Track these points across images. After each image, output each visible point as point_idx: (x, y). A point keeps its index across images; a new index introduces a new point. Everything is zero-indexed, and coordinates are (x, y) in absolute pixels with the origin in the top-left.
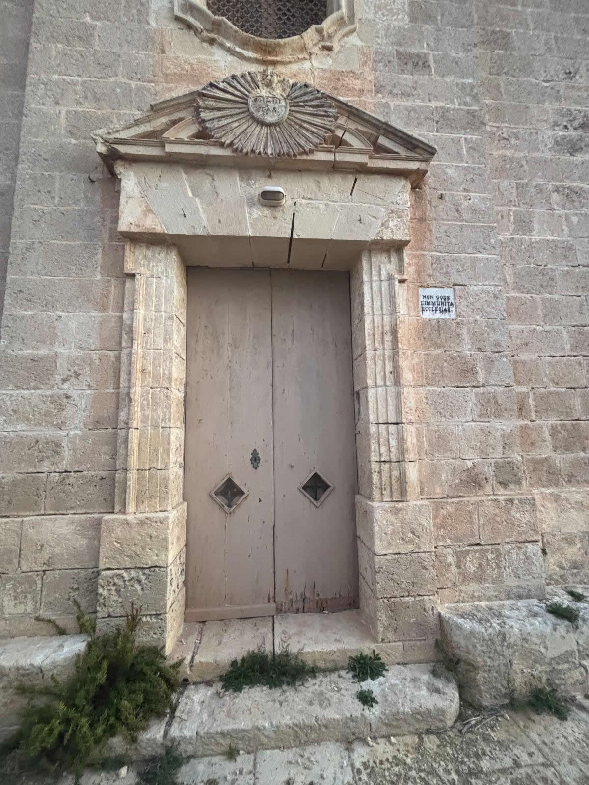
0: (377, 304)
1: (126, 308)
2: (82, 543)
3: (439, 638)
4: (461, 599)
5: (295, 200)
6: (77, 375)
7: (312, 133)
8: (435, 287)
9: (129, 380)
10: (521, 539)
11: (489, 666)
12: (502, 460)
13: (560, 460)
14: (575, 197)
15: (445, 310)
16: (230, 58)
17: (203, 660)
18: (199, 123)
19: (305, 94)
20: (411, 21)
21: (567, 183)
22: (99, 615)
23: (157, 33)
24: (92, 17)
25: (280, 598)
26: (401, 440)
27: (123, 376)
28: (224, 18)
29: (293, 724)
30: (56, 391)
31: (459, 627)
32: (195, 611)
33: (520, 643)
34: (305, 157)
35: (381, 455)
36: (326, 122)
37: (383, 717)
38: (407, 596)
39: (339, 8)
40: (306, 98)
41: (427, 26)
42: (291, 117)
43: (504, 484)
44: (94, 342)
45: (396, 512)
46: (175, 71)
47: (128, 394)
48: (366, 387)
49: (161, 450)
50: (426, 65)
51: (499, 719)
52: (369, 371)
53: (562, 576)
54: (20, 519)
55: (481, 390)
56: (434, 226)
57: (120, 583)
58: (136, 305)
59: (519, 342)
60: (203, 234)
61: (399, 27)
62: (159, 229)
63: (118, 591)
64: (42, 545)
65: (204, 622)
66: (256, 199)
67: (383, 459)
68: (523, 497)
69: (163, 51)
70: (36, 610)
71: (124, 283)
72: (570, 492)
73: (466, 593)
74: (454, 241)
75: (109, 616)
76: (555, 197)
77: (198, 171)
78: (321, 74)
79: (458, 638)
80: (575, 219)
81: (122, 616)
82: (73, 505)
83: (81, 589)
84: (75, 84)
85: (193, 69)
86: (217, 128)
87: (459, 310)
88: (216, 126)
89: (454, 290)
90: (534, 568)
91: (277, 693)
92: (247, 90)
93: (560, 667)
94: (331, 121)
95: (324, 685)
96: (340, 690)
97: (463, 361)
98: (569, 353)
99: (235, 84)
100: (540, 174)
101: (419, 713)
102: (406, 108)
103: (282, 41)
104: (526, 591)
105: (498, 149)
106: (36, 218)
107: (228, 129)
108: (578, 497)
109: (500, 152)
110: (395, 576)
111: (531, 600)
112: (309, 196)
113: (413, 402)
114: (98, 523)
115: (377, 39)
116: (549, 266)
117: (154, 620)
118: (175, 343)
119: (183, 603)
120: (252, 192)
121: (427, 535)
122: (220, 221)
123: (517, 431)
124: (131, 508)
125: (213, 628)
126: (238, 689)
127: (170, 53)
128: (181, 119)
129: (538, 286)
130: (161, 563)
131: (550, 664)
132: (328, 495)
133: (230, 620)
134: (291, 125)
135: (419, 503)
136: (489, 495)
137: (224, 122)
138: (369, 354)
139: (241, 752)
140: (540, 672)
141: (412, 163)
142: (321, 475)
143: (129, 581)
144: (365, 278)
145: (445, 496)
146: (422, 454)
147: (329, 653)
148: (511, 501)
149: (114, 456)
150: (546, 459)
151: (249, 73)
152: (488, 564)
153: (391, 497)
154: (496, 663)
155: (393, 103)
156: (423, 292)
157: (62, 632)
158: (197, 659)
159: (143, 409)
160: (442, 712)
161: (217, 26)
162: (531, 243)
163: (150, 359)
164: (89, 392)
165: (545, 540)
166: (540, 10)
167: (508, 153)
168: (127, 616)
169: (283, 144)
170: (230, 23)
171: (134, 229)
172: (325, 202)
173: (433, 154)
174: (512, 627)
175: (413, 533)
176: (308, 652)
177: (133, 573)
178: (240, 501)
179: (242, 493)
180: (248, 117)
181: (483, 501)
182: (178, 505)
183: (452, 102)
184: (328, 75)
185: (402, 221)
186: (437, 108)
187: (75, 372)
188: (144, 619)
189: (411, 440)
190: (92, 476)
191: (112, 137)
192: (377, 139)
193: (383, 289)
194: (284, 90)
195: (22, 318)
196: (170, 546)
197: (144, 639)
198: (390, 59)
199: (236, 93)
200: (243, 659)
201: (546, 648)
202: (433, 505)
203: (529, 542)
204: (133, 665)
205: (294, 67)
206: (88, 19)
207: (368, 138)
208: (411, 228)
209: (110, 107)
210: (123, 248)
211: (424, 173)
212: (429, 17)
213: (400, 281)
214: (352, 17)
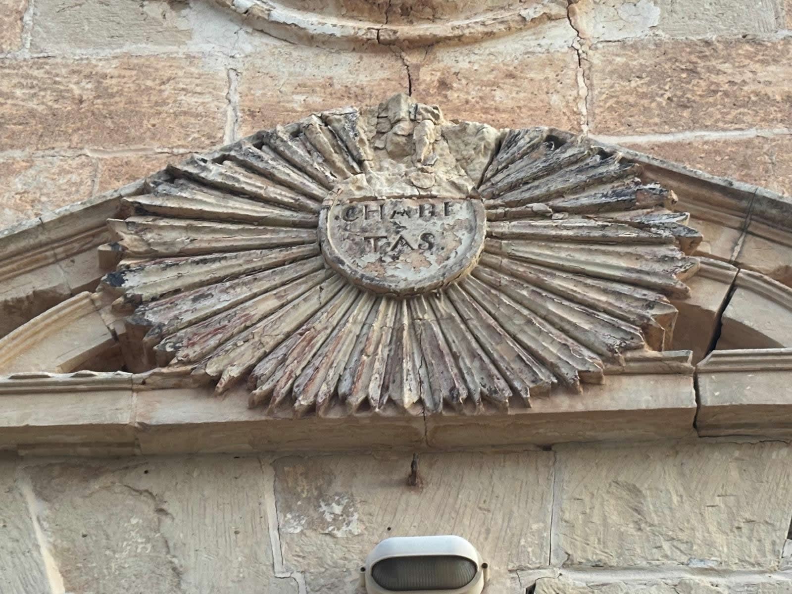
5: (528, 579)
7: (590, 308)
16: (248, 44)
18: (117, 311)
19: (550, 170)
34: (563, 404)
36: (647, 264)
40: (556, 183)
42: (493, 259)
46: (32, 104)
77: (95, 486)
78: (620, 60)
85: (102, 93)
86: (190, 324)
88: (188, 317)
92: (312, 177)
94: (664, 259)
99: (267, 157)
107: (236, 323)
112: (594, 553)
120: (334, 554)
127: (16, 47)
128: (41, 300)
134: (498, 287)
137: (219, 300)
151: (325, 121)
169: (466, 362)
172: (673, 577)
180: (321, 274)
184: (645, 59)
194: (463, 162)
205: (510, 49)
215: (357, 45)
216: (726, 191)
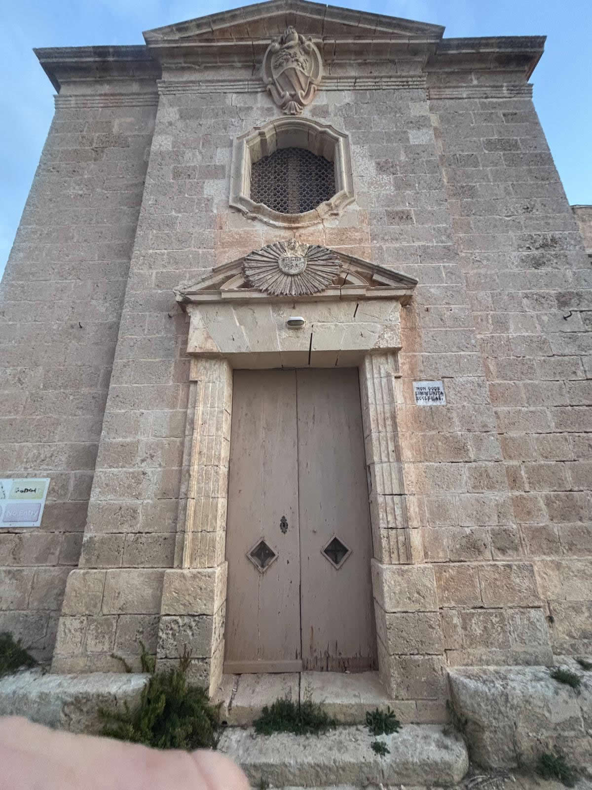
0: (379, 396)
1: (189, 406)
2: (148, 592)
3: (450, 699)
4: (470, 662)
5: (312, 324)
6: (152, 457)
7: (324, 278)
8: (427, 380)
9: (190, 461)
10: (523, 604)
11: (495, 727)
12: (497, 528)
13: (557, 528)
14: (543, 300)
15: (437, 399)
16: (266, 228)
17: (239, 704)
18: (245, 278)
19: (318, 252)
20: (396, 190)
21: (535, 290)
22: (159, 656)
23: (217, 217)
24: (176, 211)
25: (306, 654)
26: (405, 509)
27: (185, 457)
28: (262, 204)
29: (315, 764)
30: (136, 469)
31: (465, 686)
32: (232, 663)
33: (522, 705)
34: (318, 294)
35: (388, 522)
36: (335, 271)
37: (394, 766)
38: (417, 654)
39: (342, 188)
40: (319, 255)
41: (408, 192)
42: (308, 269)
43: (503, 550)
44: (165, 431)
45: (402, 573)
46: (229, 240)
47: (188, 471)
48: (373, 463)
49: (210, 516)
50: (408, 217)
51: (506, 780)
52: (375, 450)
53: (572, 646)
54: (105, 571)
55: (473, 465)
56: (423, 332)
57: (175, 627)
58: (197, 404)
59: (506, 421)
60: (246, 351)
61: (387, 194)
62: (215, 350)
63: (174, 635)
64: (119, 593)
65: (239, 674)
66: (284, 325)
67: (390, 526)
68: (521, 563)
69: (221, 228)
70: (110, 649)
71: (189, 387)
72: (571, 560)
73: (474, 655)
74: (440, 343)
75: (166, 657)
76: (525, 301)
77: (243, 307)
78: (331, 231)
79: (464, 698)
80: (545, 318)
81: (176, 658)
82: (143, 560)
83: (145, 632)
84: (163, 254)
85: (241, 237)
87: (448, 398)
88: (256, 279)
89: (443, 382)
90: (539, 634)
91: (301, 739)
92: (277, 254)
93: (566, 734)
94: (337, 269)
95: (343, 736)
96: (357, 740)
97: (455, 440)
98: (554, 430)
99: (269, 250)
100: (511, 285)
101: (427, 764)
102: (395, 249)
103: (302, 214)
104: (534, 657)
105: (473, 269)
106: (132, 344)
107: (264, 280)
108: (579, 565)
109: (475, 271)
110: (404, 634)
111: (540, 667)
112: (323, 319)
113: (414, 477)
114: (162, 575)
115: (371, 204)
116: (528, 357)
117: (201, 663)
118: (224, 430)
119: (222, 653)
120: (282, 319)
121: (431, 596)
122: (258, 342)
123: (510, 502)
124: (186, 564)
125: (247, 679)
126: (268, 733)
127: (225, 229)
128: (233, 276)
129: (519, 374)
130: (208, 612)
131: (555, 729)
132: (347, 558)
133: (262, 674)
134: (308, 274)
135: (422, 566)
136: (489, 560)
137: (262, 276)
138: (374, 435)
139: (271, 786)
140: (547, 737)
141: (400, 291)
142: (339, 539)
143: (183, 626)
144: (368, 376)
145: (448, 560)
146: (425, 522)
147: (347, 706)
148: (510, 566)
149: (176, 520)
150: (544, 528)
151: (279, 243)
152: (493, 628)
153: (399, 560)
154: (501, 724)
155: (385, 246)
156: (416, 384)
157: (129, 671)
158: (234, 703)
159: (198, 483)
160: (448, 766)
161: (258, 210)
162: (508, 339)
163: (205, 443)
164: (159, 469)
165: (551, 608)
166: (498, 168)
167: (482, 271)
168: (180, 658)
169: (303, 287)
170: (265, 206)
171: (198, 350)
172: (335, 323)
173: (417, 283)
174: (514, 688)
175: (418, 593)
176: (330, 704)
177: (186, 620)
178: (272, 561)
179: (273, 555)
180: (279, 271)
181: (483, 566)
182: (221, 563)
183: (431, 241)
184: (336, 231)
185: (395, 333)
186: (419, 246)
187: (150, 455)
188: (193, 662)
189: (413, 510)
190: (159, 537)
191: (186, 290)
192: (372, 276)
193: (383, 384)
194: (303, 251)
195: (117, 415)
196: (215, 598)
197: (192, 680)
198: (382, 216)
199: (270, 256)
200: (273, 706)
201: (549, 711)
202: (437, 568)
203: (532, 607)
204: (183, 703)
205: (311, 229)
206: (173, 213)
207: (365, 277)
208: (403, 338)
209: (185, 267)
210: (189, 362)
211: (411, 297)
212: (409, 185)
213: (396, 377)
214: (352, 192)
215: (285, 228)
216: (348, 256)
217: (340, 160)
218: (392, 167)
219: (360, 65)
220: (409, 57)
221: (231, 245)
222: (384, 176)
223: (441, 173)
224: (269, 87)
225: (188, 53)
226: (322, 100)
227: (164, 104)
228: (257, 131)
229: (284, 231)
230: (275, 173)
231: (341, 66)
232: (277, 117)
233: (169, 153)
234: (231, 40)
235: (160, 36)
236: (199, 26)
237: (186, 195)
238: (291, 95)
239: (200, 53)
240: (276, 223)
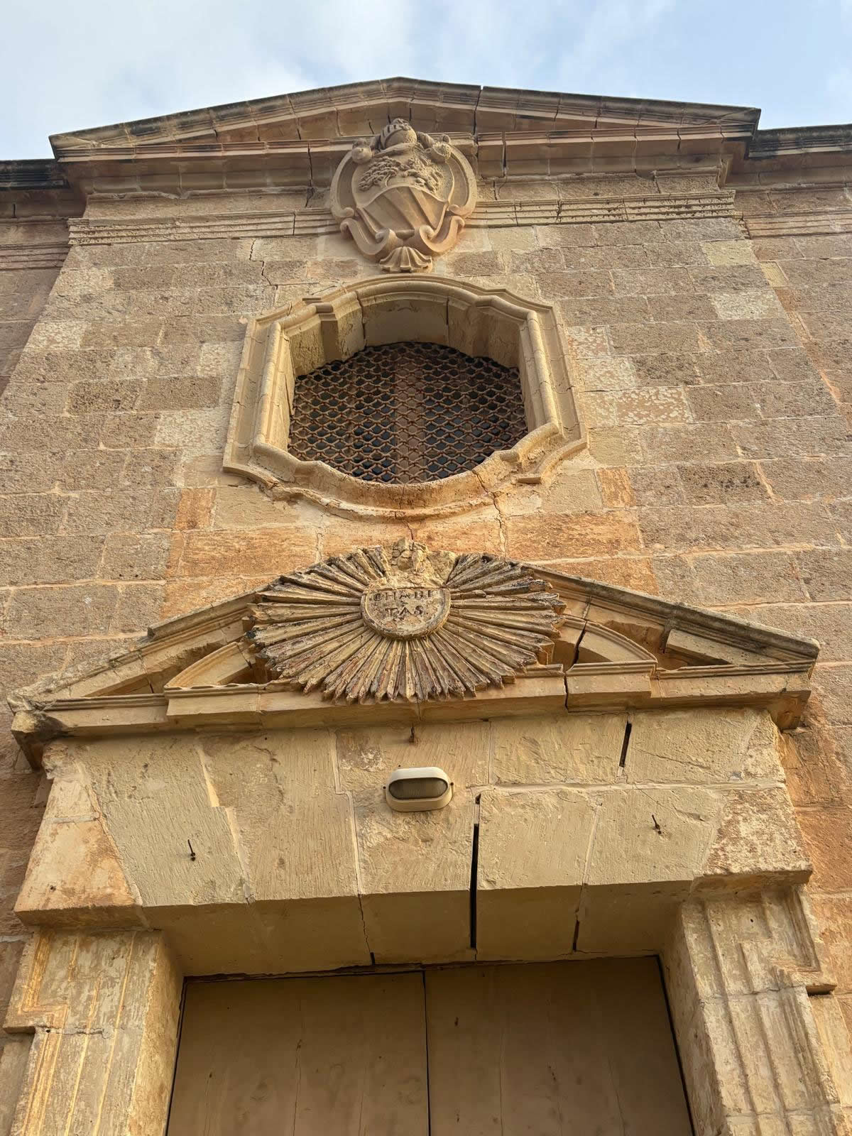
5: (476, 792)
7: (507, 643)
16: (328, 521)
18: (251, 651)
19: (484, 574)
20: (700, 418)
23: (185, 497)
24: (65, 486)
28: (319, 462)
34: (493, 694)
36: (537, 619)
39: (546, 419)
40: (487, 580)
41: (733, 422)
42: (454, 619)
46: (214, 553)
50: (749, 482)
60: (235, 900)
61: (676, 430)
62: (121, 897)
66: (377, 799)
69: (193, 524)
77: (237, 747)
78: (522, 525)
85: (251, 547)
86: (291, 657)
88: (289, 653)
92: (358, 580)
94: (546, 617)
99: (334, 572)
102: (723, 562)
103: (434, 484)
107: (316, 655)
112: (513, 777)
115: (633, 454)
120: (368, 780)
122: (282, 862)
127: (206, 526)
128: (211, 648)
134: (457, 633)
137: (307, 644)
141: (763, 679)
144: (704, 987)
151: (365, 551)
155: (691, 556)
161: (306, 476)
169: (440, 673)
170: (328, 467)
171: (58, 902)
172: (557, 789)
173: (815, 656)
180: (362, 629)
183: (830, 538)
184: (535, 524)
185: (775, 820)
186: (797, 554)
191: (51, 697)
192: (664, 637)
193: (767, 1023)
194: (438, 571)
198: (668, 482)
199: (337, 588)
205: (464, 520)
206: (56, 490)
207: (643, 641)
208: (805, 838)
209: (63, 632)
210: (19, 949)
211: (803, 696)
212: (734, 407)
213: (815, 993)
214: (574, 429)
215: (384, 520)
216: (578, 582)
217: (534, 360)
218: (680, 368)
219: (566, 182)
220: (683, 164)
221: (221, 565)
222: (662, 389)
223: (818, 378)
224: (346, 223)
225: (151, 172)
226: (481, 243)
227: (78, 263)
228: (312, 307)
229: (381, 527)
230: (358, 395)
231: (520, 185)
232: (365, 277)
233: (70, 357)
234: (261, 146)
235: (91, 143)
236: (184, 126)
237: (102, 447)
238: (398, 235)
239: (182, 170)
240: (360, 509)
